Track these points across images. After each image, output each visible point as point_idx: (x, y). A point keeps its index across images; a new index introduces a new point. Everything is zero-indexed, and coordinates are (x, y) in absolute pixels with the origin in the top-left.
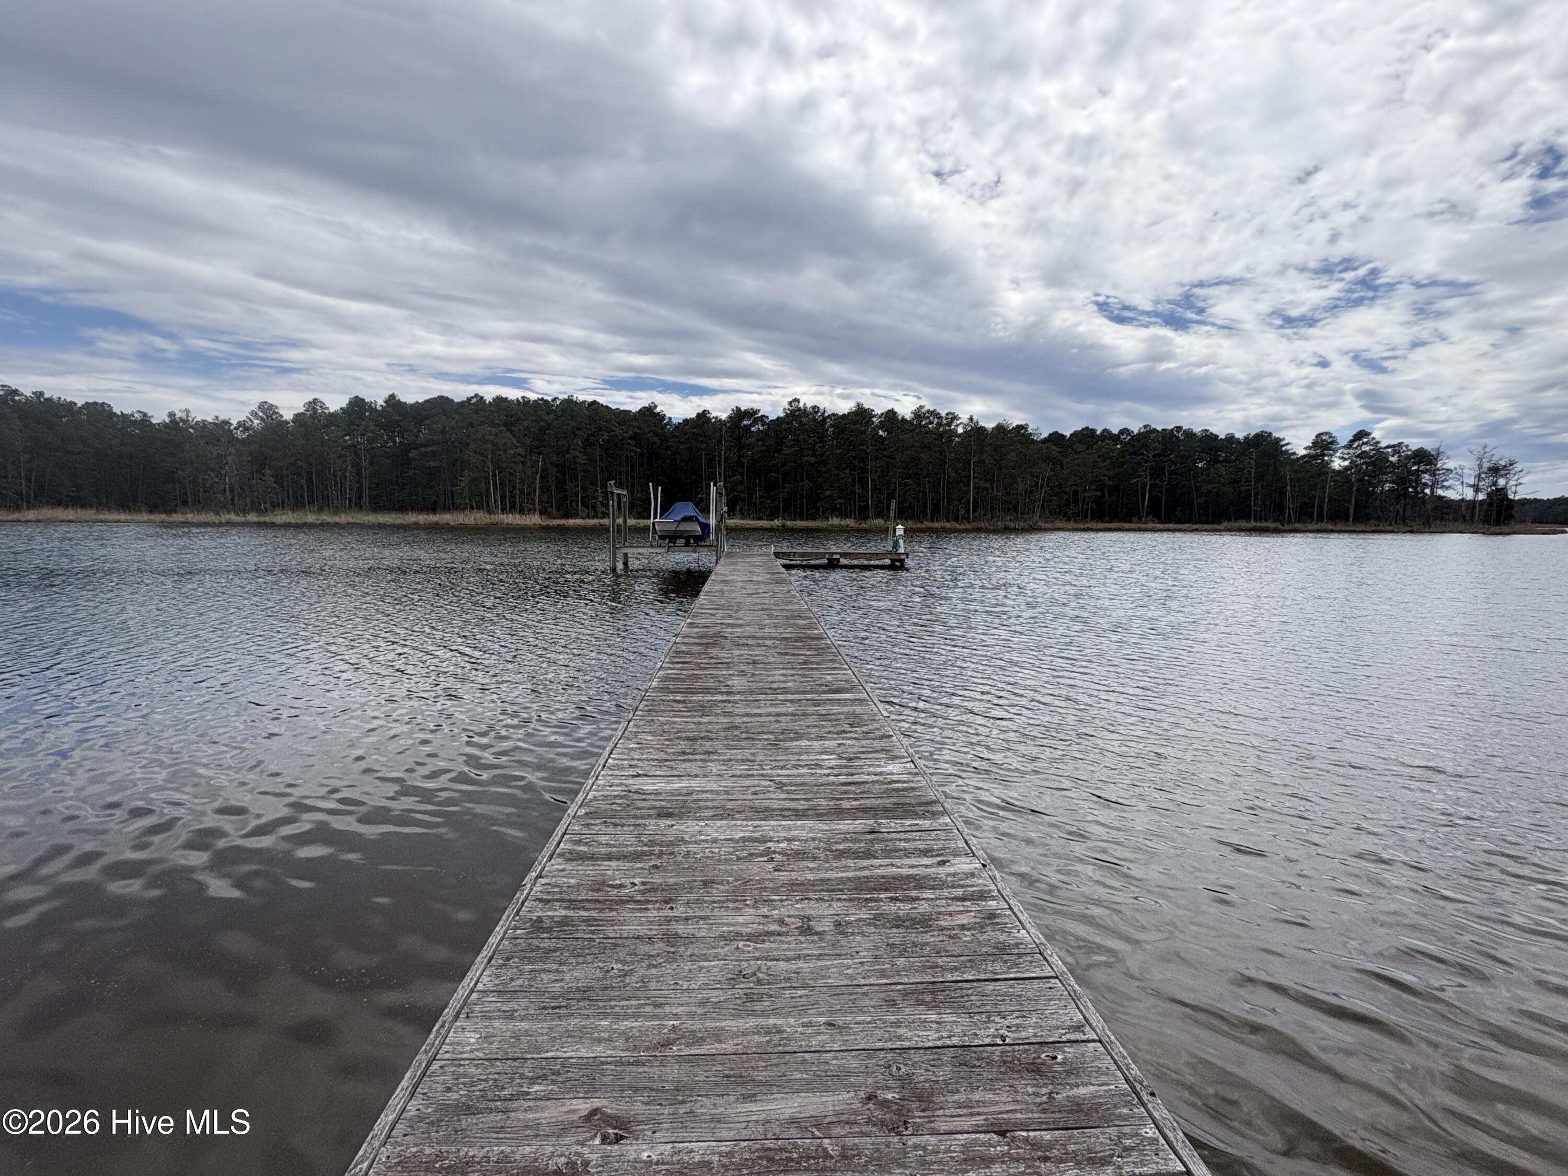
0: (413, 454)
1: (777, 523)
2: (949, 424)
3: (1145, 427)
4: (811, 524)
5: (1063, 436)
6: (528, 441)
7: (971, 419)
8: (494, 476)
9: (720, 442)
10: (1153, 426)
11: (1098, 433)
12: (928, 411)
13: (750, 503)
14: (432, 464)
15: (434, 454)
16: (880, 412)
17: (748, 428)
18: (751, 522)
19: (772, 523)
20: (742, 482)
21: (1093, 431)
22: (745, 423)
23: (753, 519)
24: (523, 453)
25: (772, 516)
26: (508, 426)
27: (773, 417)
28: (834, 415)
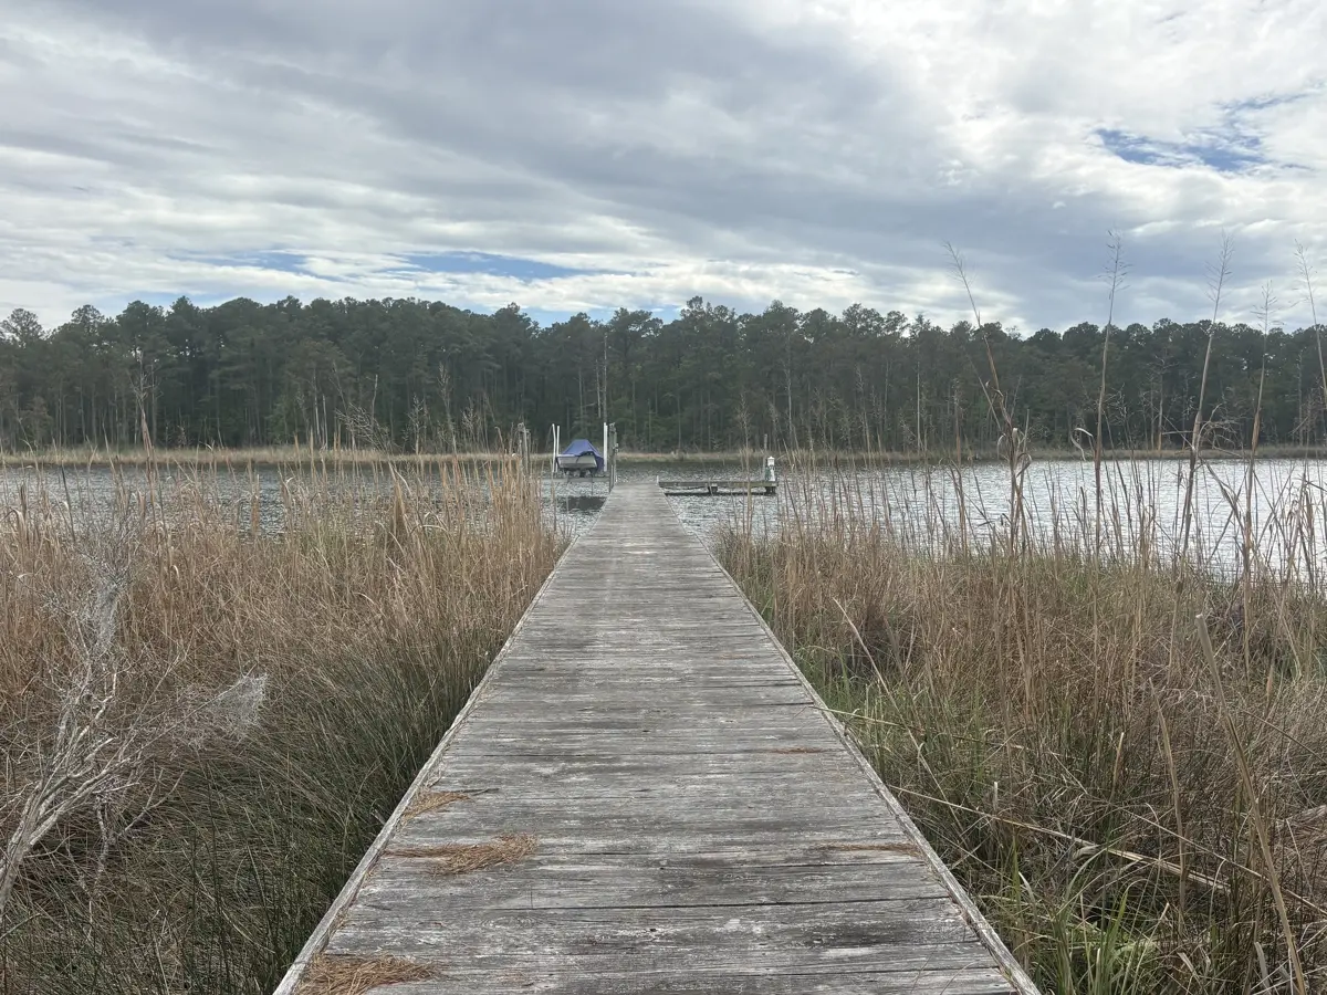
0: (214, 374)
1: (674, 455)
2: (893, 327)
3: (1162, 321)
4: (717, 456)
5: (1054, 336)
6: (359, 356)
7: (920, 320)
8: (320, 401)
9: (601, 354)
10: (1173, 321)
11: (1100, 330)
12: (865, 311)
13: (639, 432)
14: (238, 387)
15: (237, 375)
16: (804, 312)
17: (637, 334)
18: (641, 455)
19: (667, 456)
20: (629, 405)
21: (1094, 328)
22: (632, 329)
23: (644, 451)
24: (355, 373)
25: (667, 448)
26: (334, 337)
27: (667, 321)
28: (746, 316)
